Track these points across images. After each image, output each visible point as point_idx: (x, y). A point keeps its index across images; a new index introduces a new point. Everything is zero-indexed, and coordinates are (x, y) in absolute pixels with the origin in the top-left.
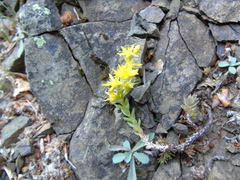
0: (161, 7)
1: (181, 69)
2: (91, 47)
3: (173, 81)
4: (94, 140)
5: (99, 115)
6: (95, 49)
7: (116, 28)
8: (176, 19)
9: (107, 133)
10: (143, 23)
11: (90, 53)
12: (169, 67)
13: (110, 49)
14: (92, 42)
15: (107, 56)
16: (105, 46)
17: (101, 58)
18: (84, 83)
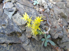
0: (8, 2)
1: (32, 12)
2: (4, 33)
3: (34, 16)
4: (38, 50)
5: (32, 44)
6: (6, 32)
7: (3, 19)
8: (16, 2)
9: (38, 44)
10: (9, 10)
11: (6, 35)
12: (30, 14)
13: (10, 27)
14: (2, 31)
15: (12, 29)
16: (7, 28)
17: (11, 32)
18: (15, 45)
